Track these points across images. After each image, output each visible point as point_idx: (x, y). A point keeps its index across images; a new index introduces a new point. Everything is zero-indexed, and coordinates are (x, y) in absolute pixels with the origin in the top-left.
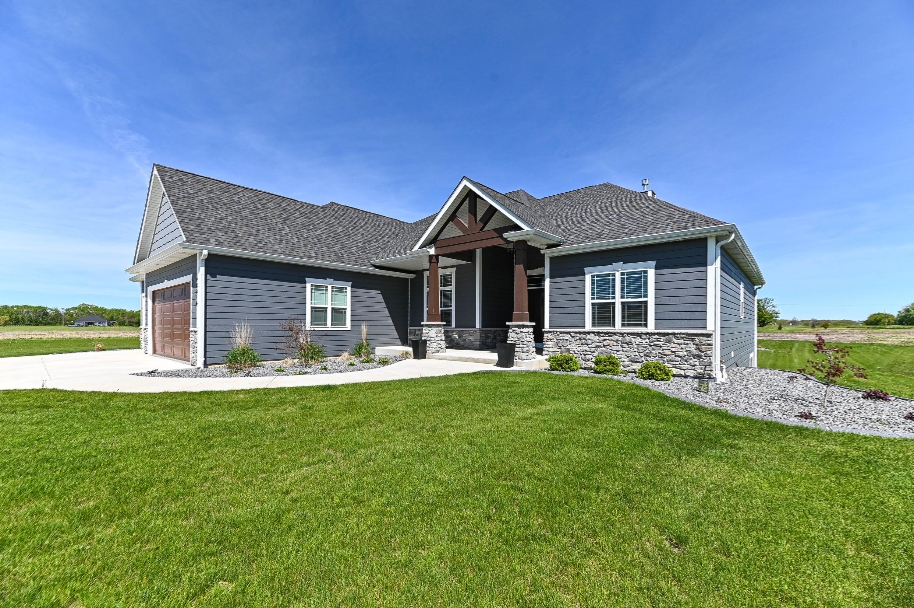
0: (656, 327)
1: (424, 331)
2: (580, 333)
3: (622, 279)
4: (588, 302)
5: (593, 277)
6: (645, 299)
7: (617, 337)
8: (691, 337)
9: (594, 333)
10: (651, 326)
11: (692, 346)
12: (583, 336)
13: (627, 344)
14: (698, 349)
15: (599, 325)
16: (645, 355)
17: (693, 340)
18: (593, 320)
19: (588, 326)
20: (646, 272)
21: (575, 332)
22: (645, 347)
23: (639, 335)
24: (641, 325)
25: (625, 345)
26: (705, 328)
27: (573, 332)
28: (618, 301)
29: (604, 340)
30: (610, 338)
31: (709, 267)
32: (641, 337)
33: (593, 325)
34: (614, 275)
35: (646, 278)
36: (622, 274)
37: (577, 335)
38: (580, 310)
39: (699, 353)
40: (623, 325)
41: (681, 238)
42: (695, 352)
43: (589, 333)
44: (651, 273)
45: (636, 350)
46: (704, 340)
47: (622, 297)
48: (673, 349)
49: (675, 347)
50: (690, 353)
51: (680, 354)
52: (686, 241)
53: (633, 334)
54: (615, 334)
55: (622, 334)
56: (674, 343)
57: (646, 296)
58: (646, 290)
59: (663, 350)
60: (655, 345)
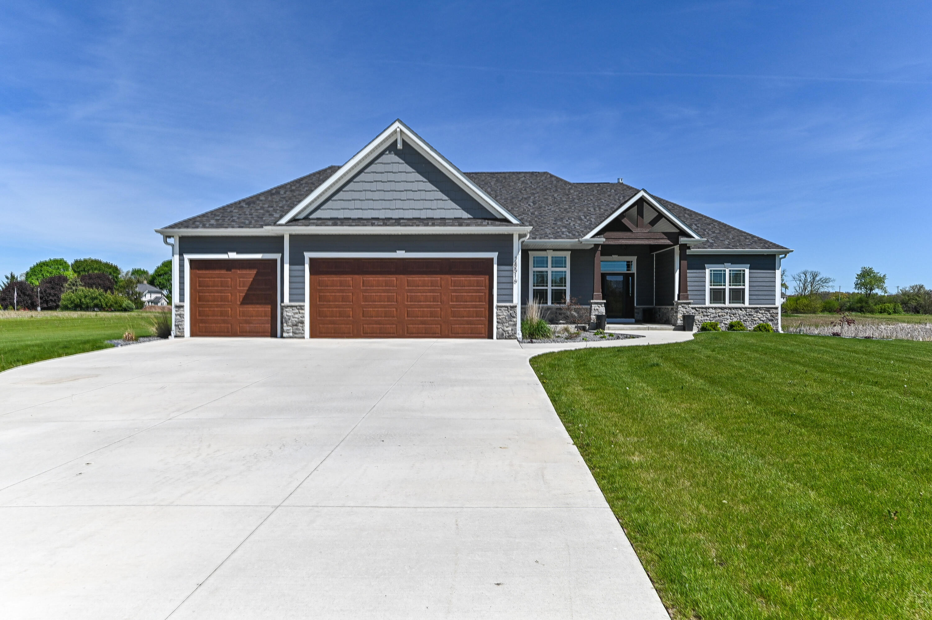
0: (750, 304)
1: (593, 308)
2: (702, 308)
3: (730, 274)
4: (708, 287)
5: (711, 271)
6: (743, 287)
7: (727, 310)
8: (768, 309)
9: (712, 308)
10: (747, 304)
11: (769, 314)
12: (705, 310)
13: (733, 314)
14: (772, 316)
15: (714, 303)
16: (743, 321)
17: (769, 311)
18: (711, 300)
19: (708, 304)
20: (744, 271)
21: (699, 308)
22: (744, 316)
23: (740, 309)
24: (740, 303)
25: (732, 315)
26: (775, 304)
27: (698, 308)
28: (727, 288)
29: (719, 312)
30: (723, 311)
31: (777, 271)
32: (741, 310)
33: (711, 303)
34: (725, 271)
35: (744, 274)
36: (730, 271)
37: (701, 310)
38: (702, 293)
39: (772, 318)
40: (730, 303)
41: (765, 254)
42: (770, 318)
43: (709, 308)
44: (747, 271)
45: (738, 318)
46: (774, 311)
47: (730, 285)
48: (759, 317)
49: (760, 316)
50: (768, 318)
51: (763, 319)
52: (767, 255)
53: (736, 308)
54: (726, 308)
55: (730, 308)
56: (760, 313)
57: (744, 285)
58: (744, 282)
59: (754, 317)
60: (749, 315)
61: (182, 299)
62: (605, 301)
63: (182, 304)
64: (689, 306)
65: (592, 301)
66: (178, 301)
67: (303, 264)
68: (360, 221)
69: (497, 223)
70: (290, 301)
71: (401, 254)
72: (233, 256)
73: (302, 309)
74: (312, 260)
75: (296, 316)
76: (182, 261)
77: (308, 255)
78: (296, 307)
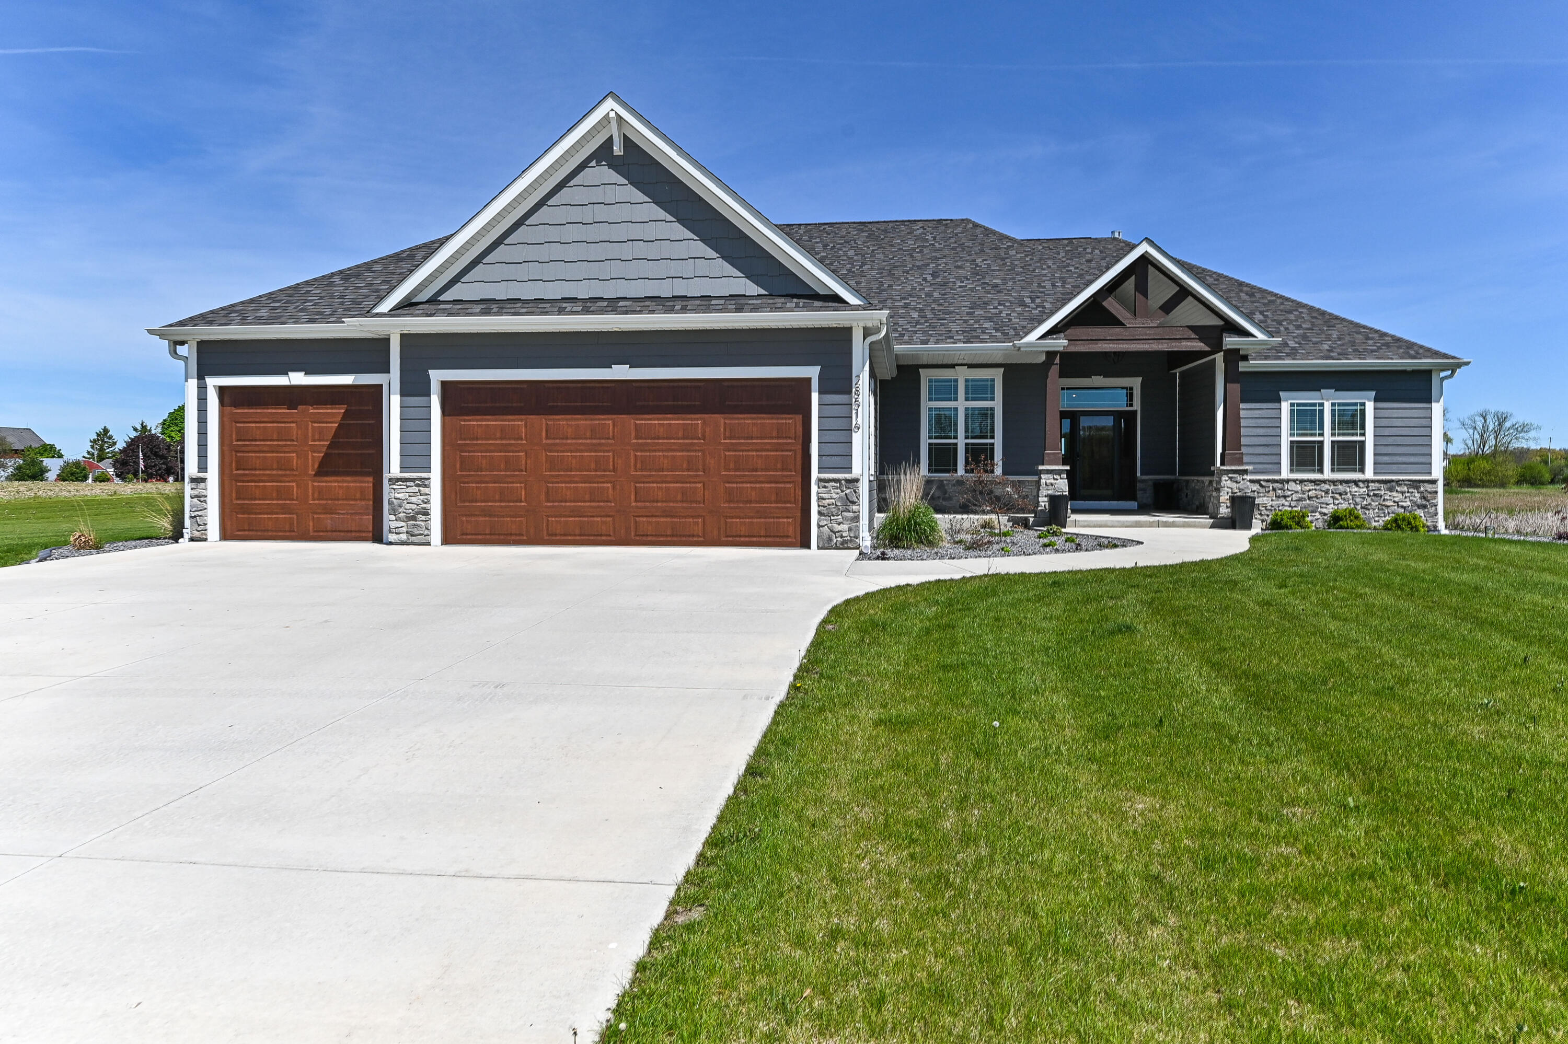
0: (1375, 473)
1: (1043, 481)
2: (1274, 481)
3: (1333, 411)
4: (1285, 440)
5: (1292, 405)
6: (1362, 439)
7: (1327, 486)
8: (1416, 484)
9: (1295, 481)
10: (1369, 473)
11: (1416, 495)
12: (1280, 485)
13: (1340, 494)
14: (1424, 498)
15: (1298, 471)
16: (1362, 508)
17: (1417, 488)
18: (1292, 464)
19: (1285, 472)
20: (1363, 404)
21: (1268, 481)
22: (1364, 498)
23: (1356, 483)
24: (1354, 470)
25: (1338, 496)
26: (1430, 473)
27: (1264, 480)
28: (1327, 439)
29: (1310, 490)
30: (1318, 487)
31: (1434, 405)
32: (1357, 485)
33: (1292, 471)
34: (1322, 405)
35: (1363, 412)
36: (1333, 404)
37: (1271, 485)
38: (1274, 450)
39: (1424, 502)
40: (1333, 470)
41: (1409, 369)
42: (1419, 502)
43: (1288, 481)
44: (1370, 407)
45: (1351, 501)
46: (1429, 487)
47: (1333, 435)
48: (1396, 499)
49: (1398, 497)
50: (1415, 502)
51: (1404, 504)
52: (1414, 372)
53: (1347, 482)
54: (1324, 481)
55: (1333, 482)
56: (1397, 491)
57: (1363, 435)
58: (1363, 427)
59: (1384, 500)
60: (1375, 495)
61: (203, 467)
62: (1068, 468)
63: (201, 475)
64: (1245, 477)
65: (1040, 467)
66: (196, 470)
67: (428, 394)
68: (538, 305)
69: (817, 304)
70: (403, 468)
71: (620, 372)
72: (298, 379)
73: (426, 486)
74: (445, 385)
75: (414, 499)
76: (202, 389)
77: (437, 376)
78: (413, 480)
